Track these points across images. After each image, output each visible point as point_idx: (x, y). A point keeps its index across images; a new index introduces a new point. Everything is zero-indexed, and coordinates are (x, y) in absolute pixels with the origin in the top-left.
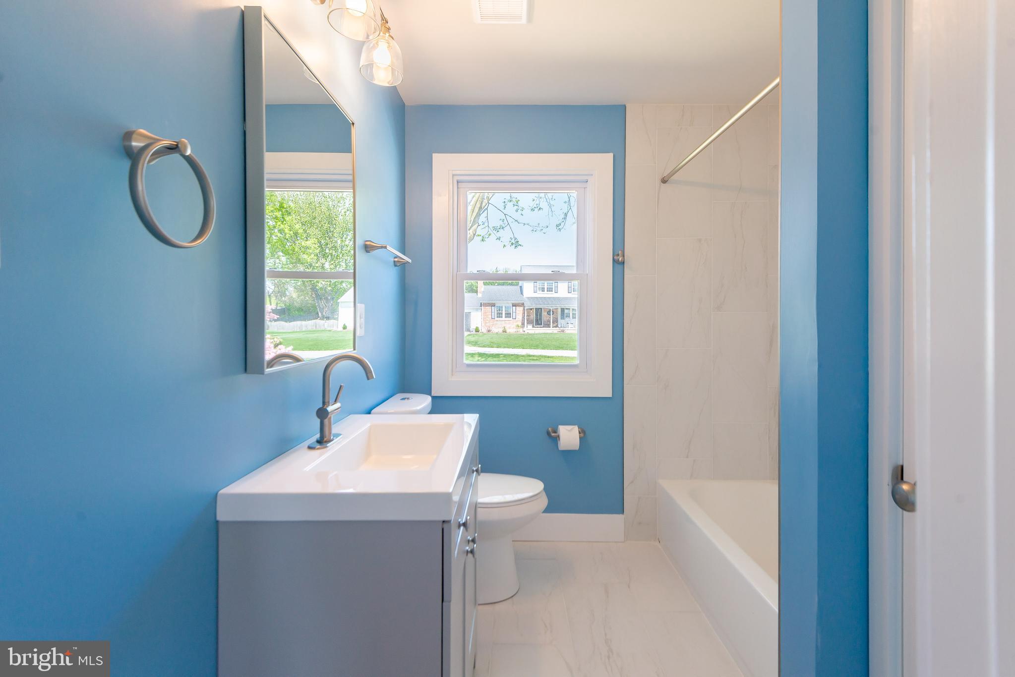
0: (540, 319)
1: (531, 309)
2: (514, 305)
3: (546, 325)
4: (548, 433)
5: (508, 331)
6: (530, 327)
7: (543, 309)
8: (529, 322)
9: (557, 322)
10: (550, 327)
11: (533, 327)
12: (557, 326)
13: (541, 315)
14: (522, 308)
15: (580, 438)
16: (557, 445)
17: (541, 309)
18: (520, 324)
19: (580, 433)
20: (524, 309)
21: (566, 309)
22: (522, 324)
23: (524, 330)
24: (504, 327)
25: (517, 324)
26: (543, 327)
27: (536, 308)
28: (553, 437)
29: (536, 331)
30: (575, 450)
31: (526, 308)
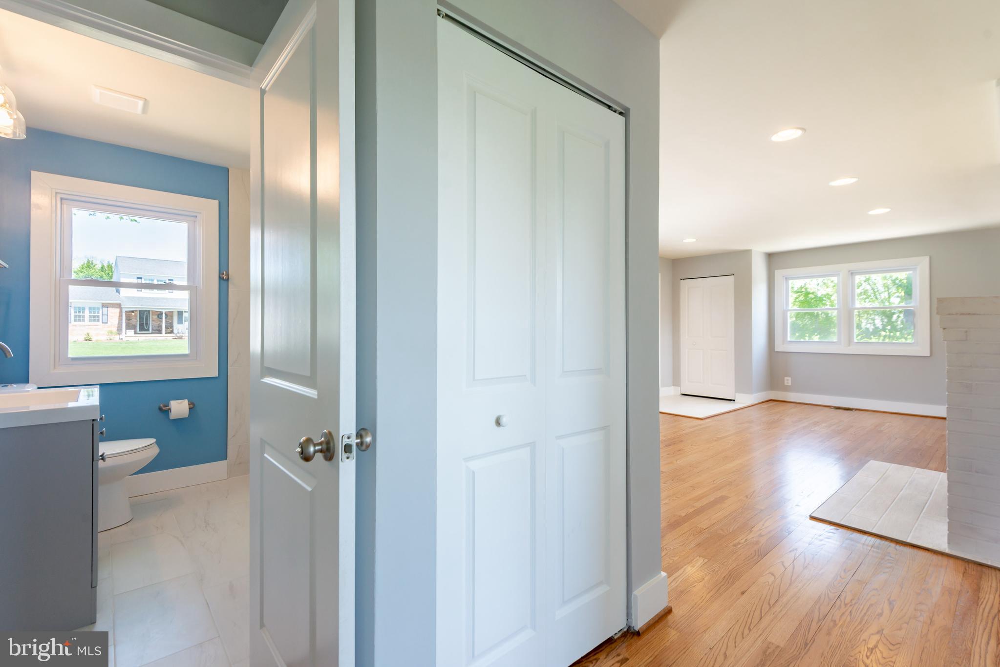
0: (147, 324)
1: (133, 312)
2: (104, 306)
3: (157, 330)
4: (160, 409)
5: (94, 338)
6: (131, 332)
7: (151, 313)
8: (129, 326)
9: (172, 327)
10: (161, 333)
11: (136, 333)
12: (172, 332)
13: (147, 319)
14: (118, 310)
15: (190, 409)
16: (168, 416)
17: (149, 311)
18: (115, 330)
19: (189, 405)
20: (121, 312)
21: (185, 312)
22: (118, 330)
23: (121, 337)
24: (88, 334)
25: (110, 329)
26: (151, 333)
27: (140, 311)
28: (165, 411)
29: (139, 338)
30: (185, 418)
31: (124, 310)
